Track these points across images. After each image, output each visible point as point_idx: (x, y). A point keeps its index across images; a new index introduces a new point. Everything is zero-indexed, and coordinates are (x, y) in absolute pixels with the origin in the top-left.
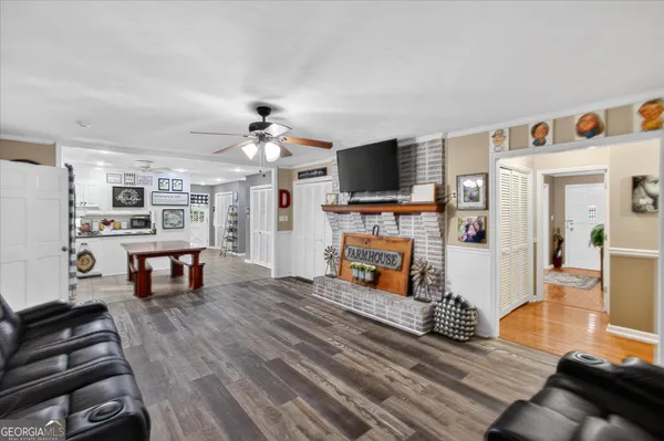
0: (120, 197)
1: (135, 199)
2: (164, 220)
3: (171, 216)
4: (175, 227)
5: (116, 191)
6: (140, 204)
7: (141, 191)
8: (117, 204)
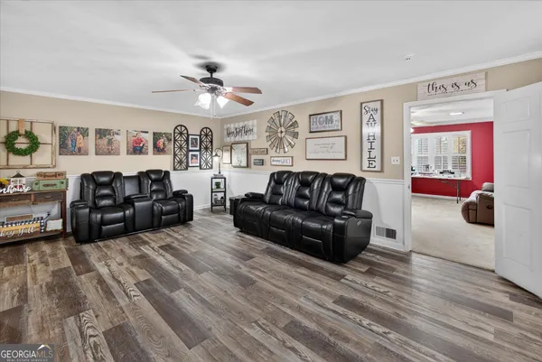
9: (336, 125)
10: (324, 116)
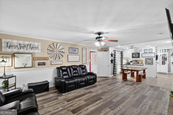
0: (134, 56)
1: (137, 56)
2: (146, 62)
3: (148, 60)
4: (149, 64)
5: (133, 54)
6: (139, 57)
7: (139, 54)
8: (133, 57)
9: (77, 52)
10: (74, 49)
